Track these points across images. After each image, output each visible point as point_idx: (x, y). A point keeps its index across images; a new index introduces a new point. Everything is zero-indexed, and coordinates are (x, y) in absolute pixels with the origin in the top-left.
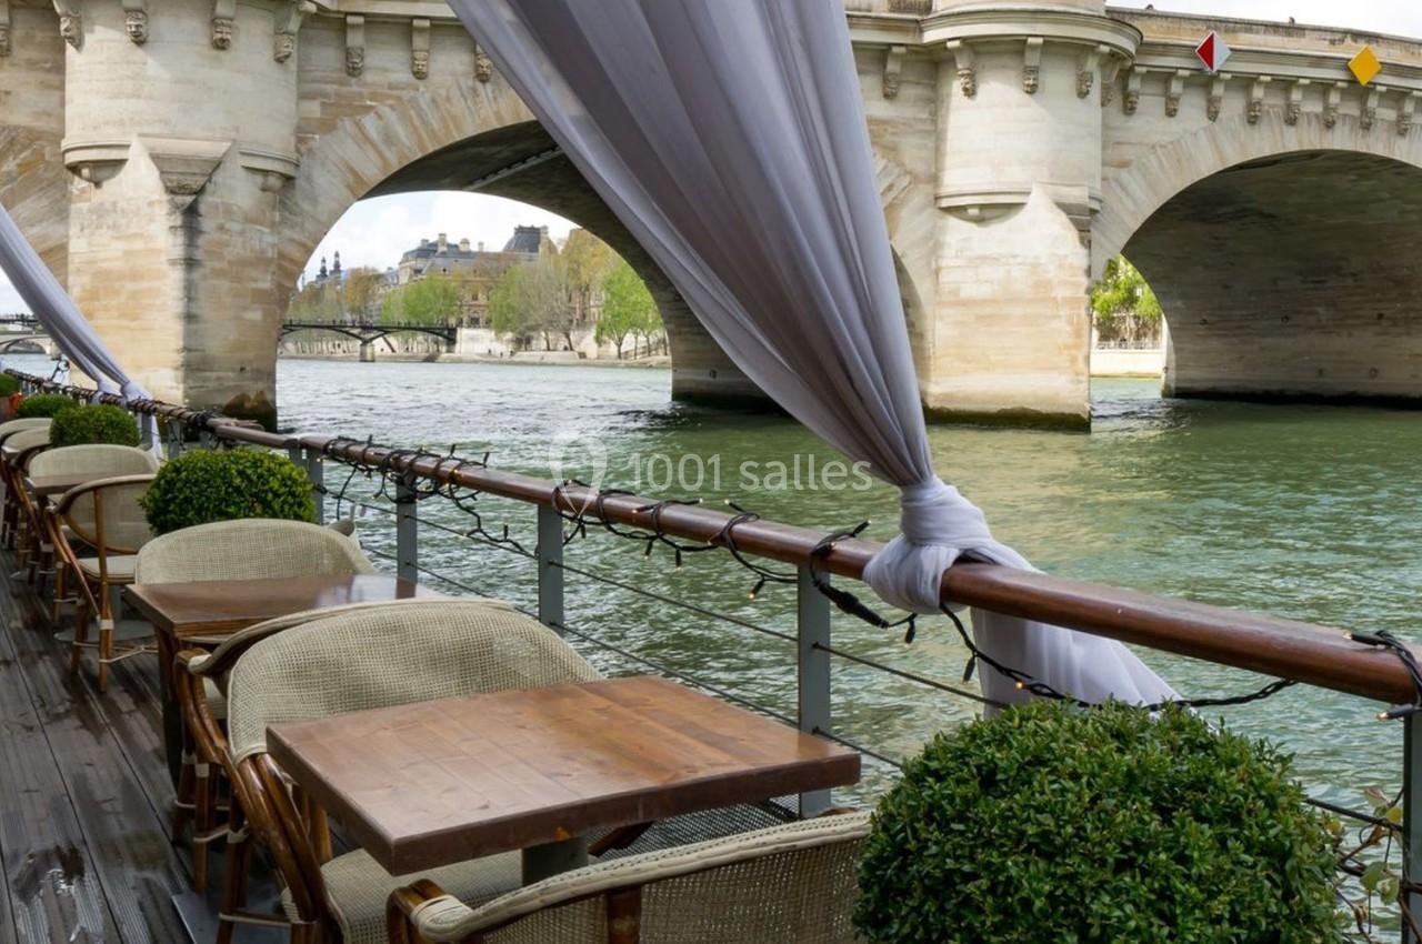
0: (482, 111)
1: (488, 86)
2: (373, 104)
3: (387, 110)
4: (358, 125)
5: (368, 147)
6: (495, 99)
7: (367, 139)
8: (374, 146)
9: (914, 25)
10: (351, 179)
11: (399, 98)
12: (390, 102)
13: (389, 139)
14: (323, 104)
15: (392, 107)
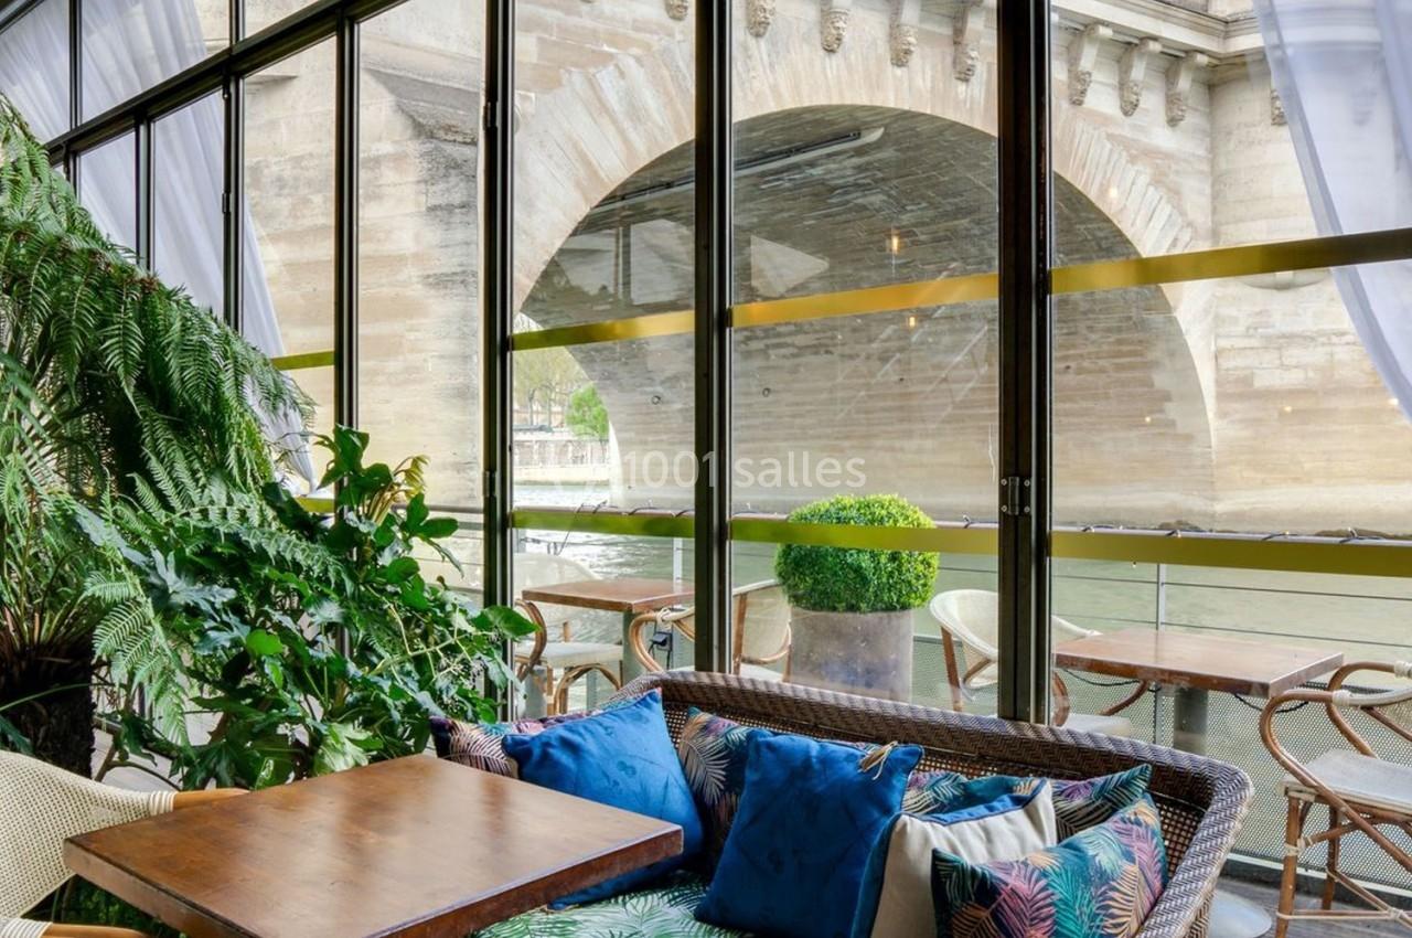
0: (756, 84)
1: (762, 42)
2: (613, 50)
3: (632, 62)
4: (592, 83)
5: (605, 121)
6: (772, 65)
7: (604, 108)
8: (614, 122)
9: (1221, 27)
10: (582, 173)
11: (648, 47)
12: (635, 51)
13: (636, 113)
14: (541, 40)
15: (638, 60)
